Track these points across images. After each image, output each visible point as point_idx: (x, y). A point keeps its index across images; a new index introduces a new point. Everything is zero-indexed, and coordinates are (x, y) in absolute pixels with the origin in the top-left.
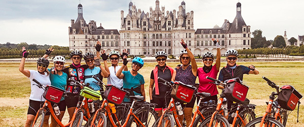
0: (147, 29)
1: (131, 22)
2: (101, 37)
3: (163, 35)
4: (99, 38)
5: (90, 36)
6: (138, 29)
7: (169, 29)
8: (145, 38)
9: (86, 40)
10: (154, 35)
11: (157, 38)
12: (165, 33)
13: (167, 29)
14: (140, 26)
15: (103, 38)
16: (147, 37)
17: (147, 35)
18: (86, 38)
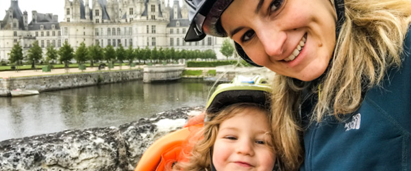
0: (100, 21)
1: (71, 10)
2: (40, 33)
3: (122, 29)
4: (37, 35)
5: (19, 32)
6: (83, 20)
7: (131, 20)
8: (97, 34)
9: (15, 38)
10: (109, 30)
11: (114, 34)
12: (124, 26)
13: (128, 20)
14: (87, 17)
15: (42, 35)
16: (100, 34)
17: (100, 30)
18: (15, 34)
